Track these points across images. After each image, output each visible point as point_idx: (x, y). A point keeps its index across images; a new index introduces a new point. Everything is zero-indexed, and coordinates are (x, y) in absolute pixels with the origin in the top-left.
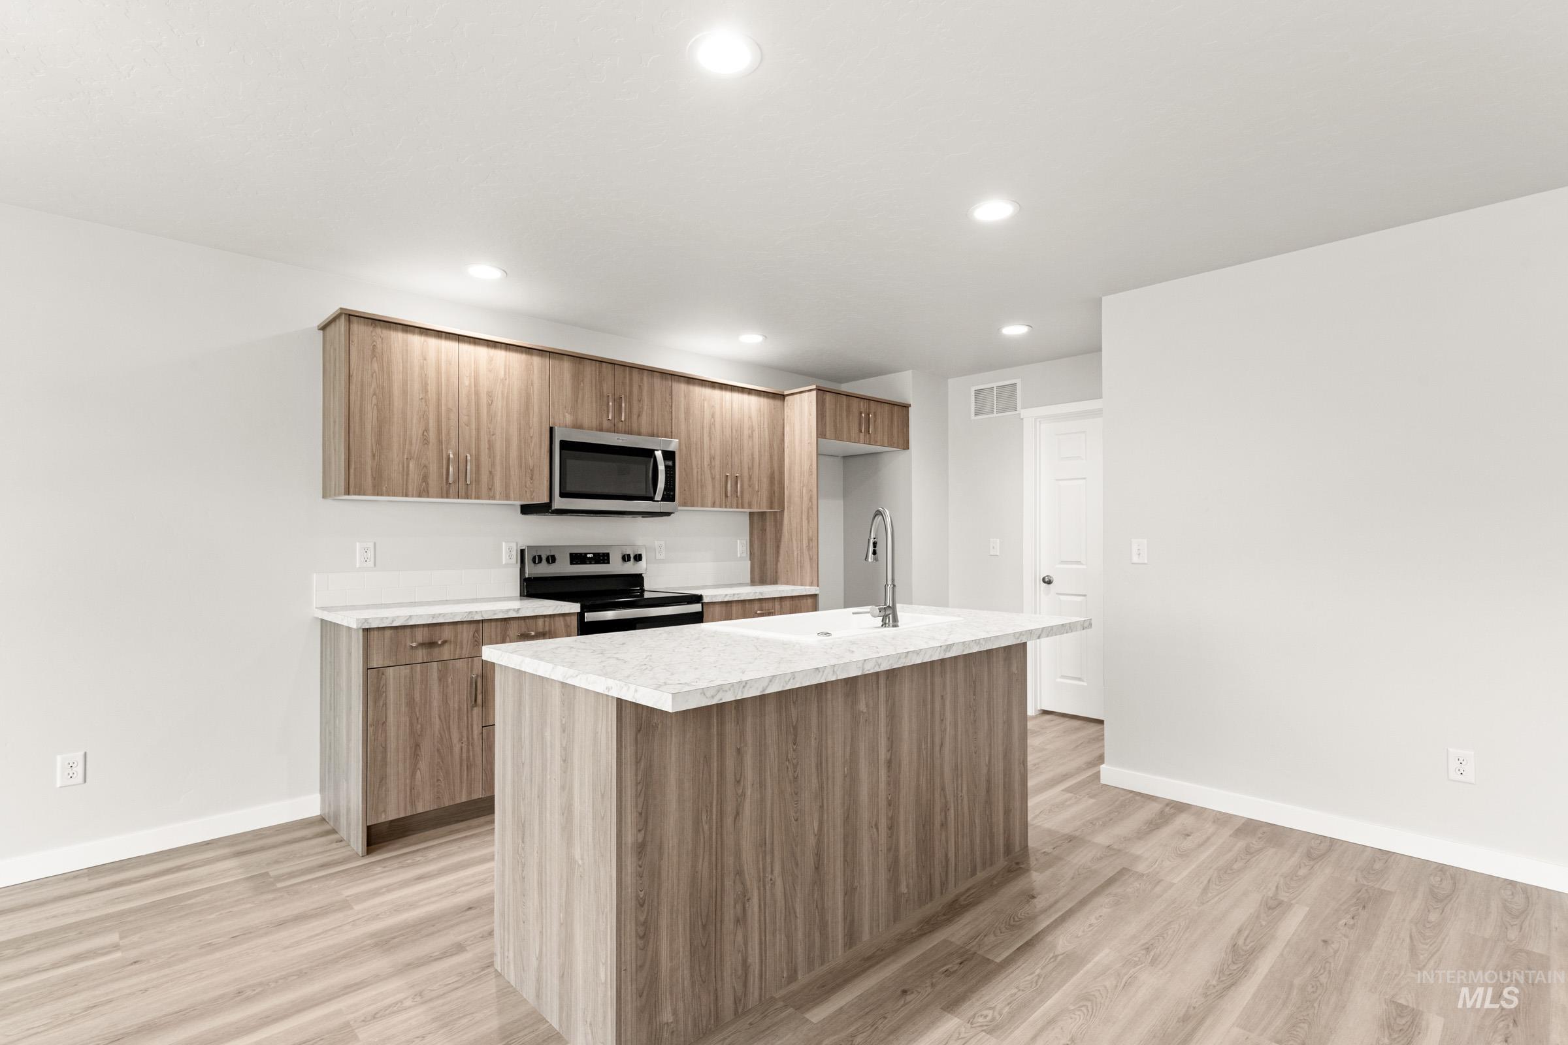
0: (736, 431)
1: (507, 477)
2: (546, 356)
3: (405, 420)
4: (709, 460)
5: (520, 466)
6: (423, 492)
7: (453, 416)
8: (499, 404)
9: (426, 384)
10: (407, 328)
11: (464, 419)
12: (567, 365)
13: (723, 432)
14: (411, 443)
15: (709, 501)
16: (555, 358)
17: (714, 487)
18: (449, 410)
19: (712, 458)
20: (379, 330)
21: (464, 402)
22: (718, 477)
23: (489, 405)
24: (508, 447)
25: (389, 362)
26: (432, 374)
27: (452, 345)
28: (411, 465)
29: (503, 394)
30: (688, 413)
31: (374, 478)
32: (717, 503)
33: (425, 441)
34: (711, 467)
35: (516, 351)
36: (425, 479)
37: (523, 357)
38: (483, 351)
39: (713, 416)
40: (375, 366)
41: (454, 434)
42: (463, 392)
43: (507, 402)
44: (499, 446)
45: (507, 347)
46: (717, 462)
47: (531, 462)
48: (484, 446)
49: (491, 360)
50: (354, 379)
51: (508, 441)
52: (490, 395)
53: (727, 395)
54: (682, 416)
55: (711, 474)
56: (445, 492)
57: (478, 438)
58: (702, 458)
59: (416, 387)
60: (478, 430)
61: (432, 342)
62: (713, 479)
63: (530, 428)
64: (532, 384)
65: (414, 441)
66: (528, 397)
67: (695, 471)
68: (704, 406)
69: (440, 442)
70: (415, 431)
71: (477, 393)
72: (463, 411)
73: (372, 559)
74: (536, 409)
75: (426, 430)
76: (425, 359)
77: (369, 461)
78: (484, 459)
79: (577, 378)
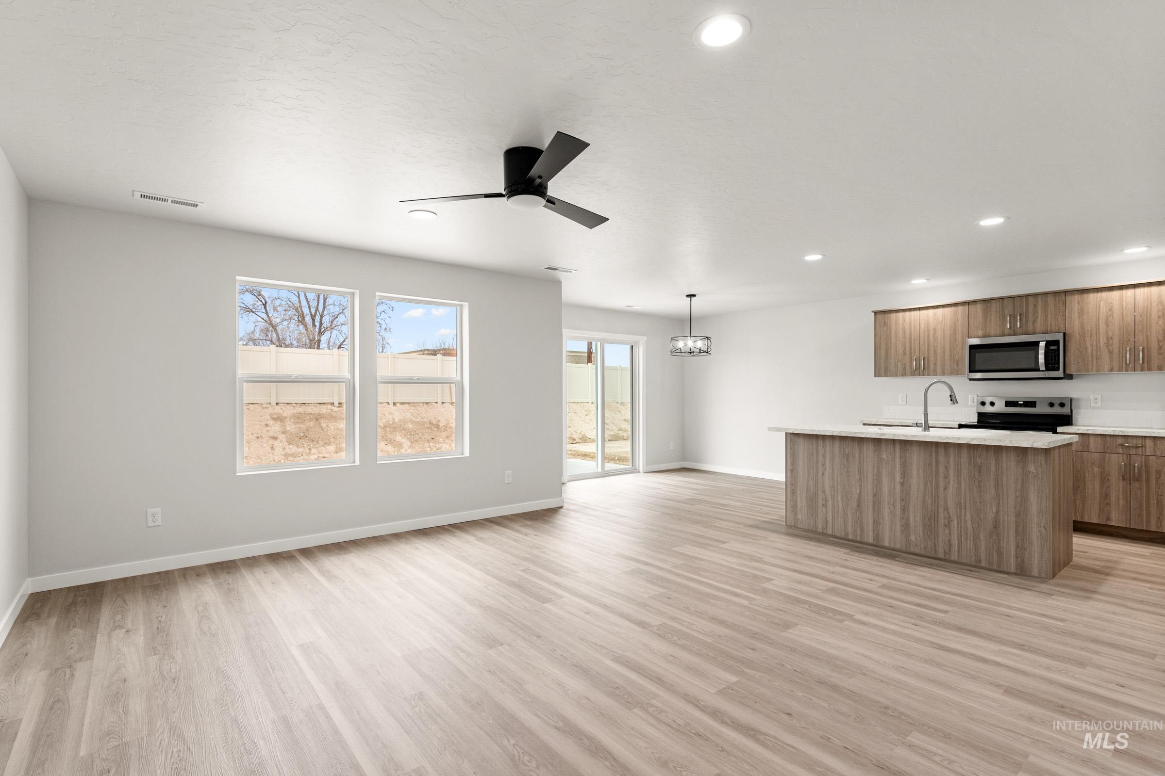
0: (1141, 316)
1: (943, 365)
2: (966, 305)
3: (896, 347)
4: (1105, 340)
5: (951, 359)
6: (904, 374)
7: (917, 342)
8: (939, 333)
9: (905, 331)
10: (897, 311)
11: (922, 342)
12: (979, 306)
13: (1123, 318)
14: (899, 356)
15: (1107, 367)
16: (972, 304)
17: (1111, 358)
18: (915, 340)
19: (1109, 339)
20: (886, 315)
21: (922, 335)
22: (1116, 351)
23: (934, 334)
24: (944, 352)
25: (890, 326)
26: (907, 326)
27: (917, 313)
28: (899, 364)
29: (941, 327)
30: (1081, 313)
31: (884, 370)
32: (1116, 368)
33: (905, 354)
34: (1108, 344)
35: (949, 307)
36: (904, 369)
37: (953, 309)
38: (931, 311)
39: (1111, 310)
40: (885, 328)
41: (917, 350)
42: (922, 332)
43: (944, 331)
44: (939, 351)
45: (944, 306)
46: (1116, 342)
47: (957, 357)
48: (932, 353)
49: (935, 314)
50: (878, 335)
51: (944, 348)
52: (935, 330)
53: (1130, 292)
54: (1076, 315)
55: (1108, 349)
56: (913, 373)
57: (929, 348)
58: (1098, 341)
59: (900, 334)
60: (929, 346)
61: (908, 314)
62: (1111, 353)
63: (956, 341)
64: (958, 320)
65: (900, 355)
66: (955, 326)
67: (1089, 350)
68: (1100, 305)
69: (911, 353)
70: (901, 351)
71: (928, 330)
72: (921, 339)
73: (905, 401)
74: (960, 332)
75: (905, 349)
76: (904, 321)
77: (883, 363)
78: (932, 359)
79: (986, 313)
